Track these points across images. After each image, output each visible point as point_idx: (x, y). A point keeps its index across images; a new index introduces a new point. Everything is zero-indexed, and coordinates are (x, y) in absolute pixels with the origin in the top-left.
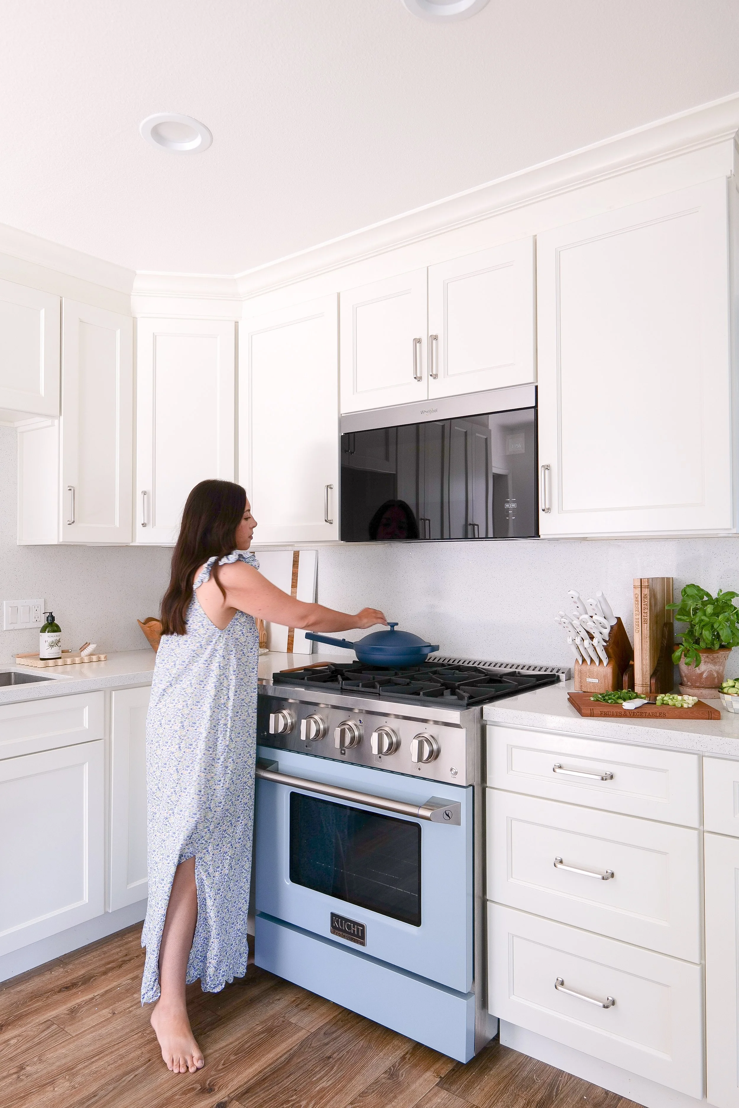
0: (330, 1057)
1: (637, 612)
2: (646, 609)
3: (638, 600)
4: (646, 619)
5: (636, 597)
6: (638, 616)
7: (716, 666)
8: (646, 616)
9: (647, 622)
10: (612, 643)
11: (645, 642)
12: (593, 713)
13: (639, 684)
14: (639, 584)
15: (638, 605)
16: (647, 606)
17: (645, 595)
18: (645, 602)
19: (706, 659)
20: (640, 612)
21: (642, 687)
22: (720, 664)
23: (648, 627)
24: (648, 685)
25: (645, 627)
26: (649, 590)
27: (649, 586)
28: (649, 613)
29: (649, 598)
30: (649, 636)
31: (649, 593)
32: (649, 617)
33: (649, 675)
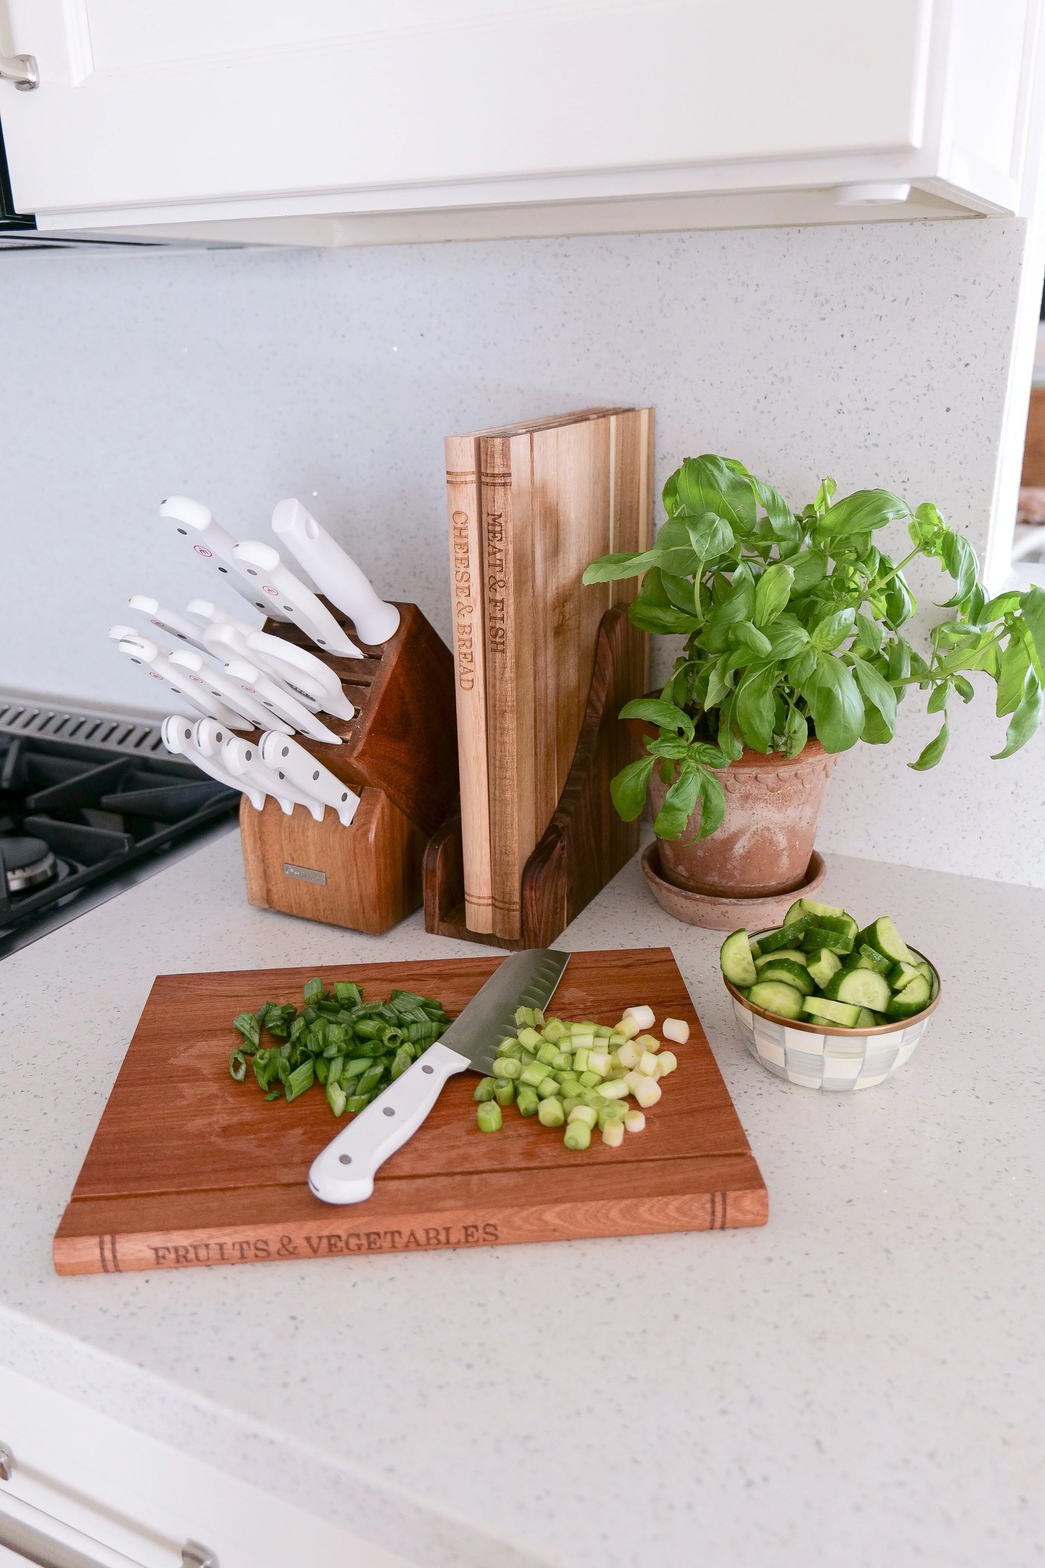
1: (463, 599)
2: (501, 584)
3: (466, 544)
4: (500, 633)
5: (459, 525)
6: (466, 614)
7: (789, 809)
8: (499, 615)
9: (503, 643)
10: (371, 731)
11: (498, 731)
12: (114, 1257)
13: (479, 898)
14: (467, 463)
15: (468, 566)
16: (501, 571)
17: (494, 520)
18: (495, 553)
19: (749, 787)
20: (475, 600)
21: (491, 907)
22: (802, 801)
23: (509, 665)
24: (514, 903)
25: (497, 665)
26: (509, 496)
27: (510, 475)
28: (511, 601)
29: (511, 533)
30: (515, 704)
31: (510, 509)
32: (513, 622)
33: (517, 863)
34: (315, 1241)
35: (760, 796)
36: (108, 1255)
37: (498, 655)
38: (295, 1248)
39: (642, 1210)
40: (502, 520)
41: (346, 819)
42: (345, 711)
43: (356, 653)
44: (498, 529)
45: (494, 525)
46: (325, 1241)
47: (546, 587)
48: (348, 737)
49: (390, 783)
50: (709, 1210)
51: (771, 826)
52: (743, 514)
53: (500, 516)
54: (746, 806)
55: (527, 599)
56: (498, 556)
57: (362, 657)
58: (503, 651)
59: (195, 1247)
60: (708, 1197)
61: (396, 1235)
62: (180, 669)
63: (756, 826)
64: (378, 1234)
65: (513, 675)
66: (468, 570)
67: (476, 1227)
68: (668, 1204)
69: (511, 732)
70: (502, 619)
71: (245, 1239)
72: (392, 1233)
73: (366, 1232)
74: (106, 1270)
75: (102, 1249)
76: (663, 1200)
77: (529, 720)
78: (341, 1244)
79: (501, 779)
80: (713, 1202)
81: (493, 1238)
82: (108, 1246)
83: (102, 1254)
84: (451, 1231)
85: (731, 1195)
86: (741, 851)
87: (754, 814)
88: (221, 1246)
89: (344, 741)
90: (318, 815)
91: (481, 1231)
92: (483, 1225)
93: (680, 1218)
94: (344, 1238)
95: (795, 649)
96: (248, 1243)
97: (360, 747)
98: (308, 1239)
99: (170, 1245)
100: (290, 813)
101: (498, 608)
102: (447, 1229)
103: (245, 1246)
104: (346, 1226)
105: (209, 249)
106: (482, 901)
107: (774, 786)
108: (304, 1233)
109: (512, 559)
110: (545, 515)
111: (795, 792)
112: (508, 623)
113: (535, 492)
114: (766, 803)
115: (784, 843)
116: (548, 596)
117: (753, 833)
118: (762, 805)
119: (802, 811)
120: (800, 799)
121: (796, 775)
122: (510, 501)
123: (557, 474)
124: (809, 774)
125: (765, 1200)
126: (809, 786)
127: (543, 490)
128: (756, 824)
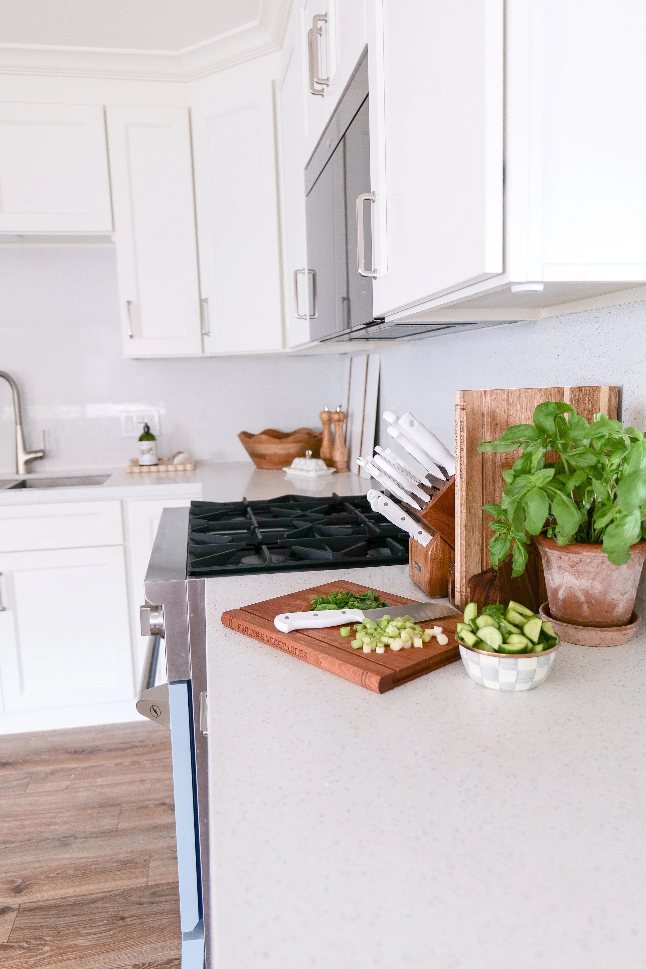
2: (462, 450)
3: (457, 433)
4: (462, 470)
5: (456, 426)
7: (582, 580)
8: (461, 462)
9: (462, 475)
10: (431, 508)
11: (461, 513)
13: (457, 588)
15: (457, 442)
16: (462, 445)
19: (560, 562)
20: (458, 456)
22: (591, 577)
23: (463, 484)
24: (463, 592)
25: (461, 483)
26: (465, 414)
27: (465, 405)
28: (465, 457)
29: (465, 429)
30: (465, 501)
31: (465, 419)
32: (465, 466)
33: (465, 574)
34: (268, 637)
35: (565, 568)
36: (230, 620)
38: (264, 638)
39: (343, 667)
40: (463, 424)
41: (424, 544)
42: (426, 498)
43: (443, 478)
44: (462, 427)
46: (271, 638)
47: (495, 456)
50: (361, 676)
51: (574, 587)
53: (462, 422)
54: (560, 572)
55: (478, 459)
56: (461, 438)
57: (445, 480)
58: (462, 478)
59: (246, 627)
60: (363, 671)
61: (285, 644)
63: (566, 585)
64: (281, 642)
65: (465, 489)
66: (457, 444)
68: (350, 668)
69: (464, 514)
70: (462, 464)
73: (279, 640)
74: (230, 628)
76: (354, 666)
77: (477, 511)
78: (273, 641)
80: (363, 673)
81: (306, 658)
84: (297, 650)
85: (369, 674)
86: (562, 597)
87: (564, 577)
88: (250, 630)
89: (423, 509)
91: (303, 653)
92: (304, 651)
93: (353, 675)
95: (522, 483)
96: (255, 631)
97: (427, 511)
99: (241, 624)
104: (275, 636)
105: (509, 323)
106: (457, 590)
107: (571, 564)
108: (267, 633)
109: (465, 440)
110: (496, 425)
111: (584, 571)
112: (464, 466)
113: (487, 414)
114: (569, 573)
115: (583, 599)
116: (497, 460)
117: (566, 588)
118: (567, 573)
119: (592, 583)
120: (589, 576)
121: (581, 561)
122: (465, 416)
123: (508, 410)
124: (590, 563)
125: (378, 681)
126: (593, 570)
127: (494, 414)
128: (566, 583)
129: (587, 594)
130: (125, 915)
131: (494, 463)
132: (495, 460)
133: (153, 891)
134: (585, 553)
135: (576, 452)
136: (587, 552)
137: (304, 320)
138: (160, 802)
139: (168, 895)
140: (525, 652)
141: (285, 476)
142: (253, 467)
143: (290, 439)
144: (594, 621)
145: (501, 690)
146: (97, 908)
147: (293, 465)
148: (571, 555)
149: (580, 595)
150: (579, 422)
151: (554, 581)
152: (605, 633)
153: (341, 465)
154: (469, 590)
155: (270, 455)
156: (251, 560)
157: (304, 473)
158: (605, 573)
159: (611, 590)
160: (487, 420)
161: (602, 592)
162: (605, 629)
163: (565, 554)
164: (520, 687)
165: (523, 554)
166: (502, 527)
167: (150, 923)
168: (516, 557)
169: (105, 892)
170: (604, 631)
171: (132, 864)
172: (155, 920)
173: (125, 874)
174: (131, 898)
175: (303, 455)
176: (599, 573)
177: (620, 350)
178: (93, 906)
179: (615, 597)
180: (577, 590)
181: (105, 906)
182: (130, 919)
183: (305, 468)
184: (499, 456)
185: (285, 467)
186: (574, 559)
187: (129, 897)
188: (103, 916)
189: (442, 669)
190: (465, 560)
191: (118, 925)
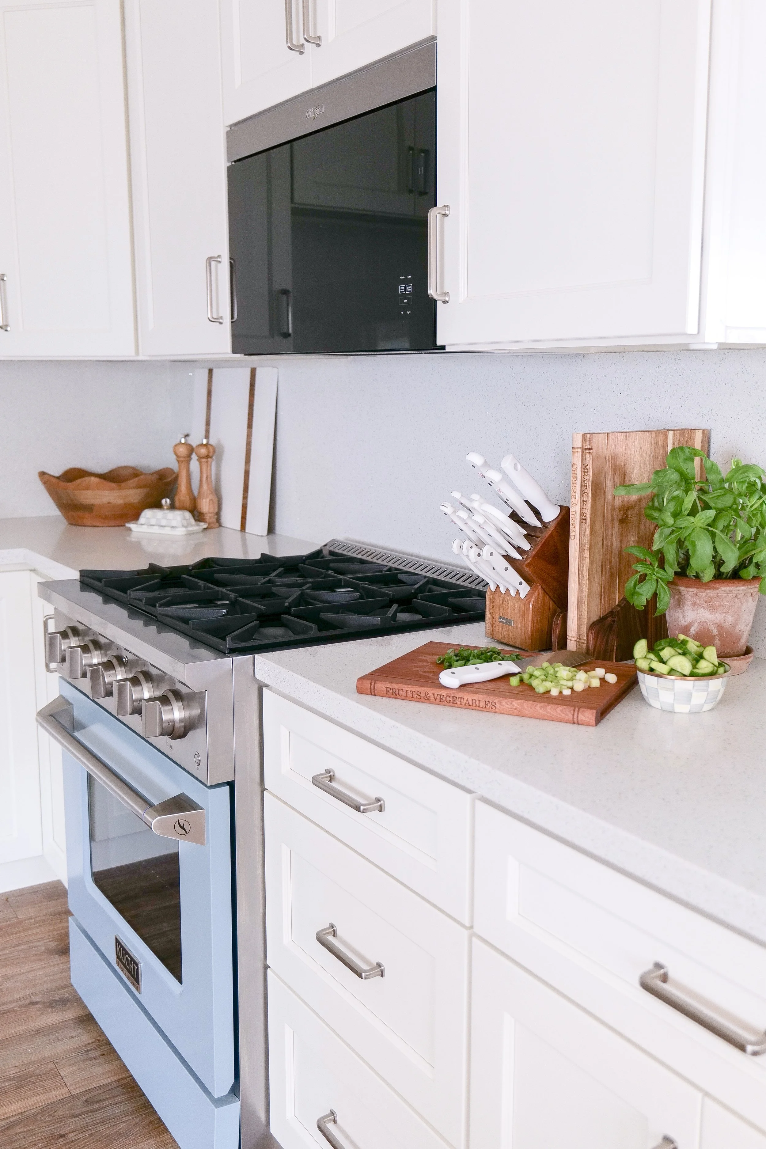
0: (62, 1136)
1: (573, 500)
2: (586, 494)
3: (576, 477)
4: (585, 515)
5: (574, 469)
6: (574, 507)
7: (717, 614)
8: (585, 507)
9: (585, 519)
10: (535, 556)
11: (582, 558)
12: (374, 688)
13: (571, 637)
14: (579, 444)
15: (576, 486)
16: (586, 488)
17: (585, 467)
18: (584, 481)
19: (695, 599)
20: (578, 501)
21: (576, 642)
22: (724, 611)
23: (587, 529)
24: (584, 640)
25: (583, 528)
26: (591, 457)
27: (592, 449)
28: (590, 501)
29: (591, 473)
30: (589, 546)
31: (591, 463)
32: (590, 510)
33: (586, 621)
34: (436, 695)
35: (700, 604)
36: (372, 686)
37: (583, 524)
38: (429, 697)
39: (548, 707)
40: (588, 467)
41: (522, 595)
42: (526, 546)
43: (539, 524)
44: (586, 471)
45: (585, 469)
46: (439, 696)
47: (614, 500)
48: (525, 557)
49: (544, 582)
50: (572, 713)
51: (708, 622)
52: (689, 471)
53: (587, 465)
54: (694, 609)
55: (599, 503)
56: (586, 482)
57: (541, 527)
58: (585, 523)
59: (398, 689)
60: (573, 708)
61: (462, 699)
62: (459, 517)
63: (700, 620)
64: (456, 697)
65: (589, 533)
66: (576, 488)
67: (489, 702)
68: (558, 709)
69: (586, 559)
70: (586, 509)
71: (414, 690)
72: (461, 698)
73: (453, 696)
74: (371, 694)
75: (371, 684)
76: (556, 706)
77: (598, 556)
78: (444, 699)
79: (582, 580)
80: (574, 710)
81: (495, 708)
82: (373, 684)
83: (371, 686)
84: (481, 702)
85: (582, 709)
86: (694, 632)
87: (698, 613)
88: (407, 691)
89: (523, 558)
90: (513, 593)
91: (490, 703)
92: (491, 702)
93: (562, 714)
94: (445, 696)
95: (684, 524)
96: (415, 692)
97: (528, 561)
98: (434, 694)
99: (391, 687)
100: (504, 593)
101: (584, 504)
102: (479, 701)
103: (414, 693)
104: (446, 693)
106: (572, 639)
107: (707, 600)
108: (433, 692)
109: (591, 484)
110: (615, 469)
111: (719, 605)
112: (588, 510)
113: (608, 458)
114: (704, 608)
115: (715, 632)
116: (615, 504)
117: (699, 623)
118: (702, 609)
119: (725, 616)
120: (723, 610)
121: (717, 596)
122: (591, 460)
123: (625, 452)
124: (725, 597)
125: (595, 714)
126: (727, 604)
127: (614, 458)
128: (700, 619)
129: (720, 627)
130: (63, 1131)
131: (613, 507)
132: (614, 504)
133: (84, 1098)
134: (723, 589)
135: (716, 495)
136: (725, 587)
137: (218, 323)
138: (27, 1002)
139: (107, 1099)
140: (712, 674)
141: (129, 535)
142: (63, 523)
143: (132, 482)
144: (724, 652)
145: (690, 713)
146: (17, 1134)
147: (142, 519)
148: (708, 591)
149: (714, 629)
150: (712, 467)
151: (686, 618)
152: (735, 662)
153: (210, 518)
154: (591, 636)
155: (101, 506)
156: (274, 632)
157: (167, 531)
158: (736, 606)
159: (739, 622)
160: (608, 464)
161: (732, 624)
162: (735, 658)
163: (703, 590)
164: (707, 707)
165: (668, 592)
166: (647, 568)
167: (103, 1132)
168: (662, 596)
169: (17, 1114)
170: (734, 660)
171: (34, 1078)
172: (109, 1127)
173: (30, 1090)
174: (59, 1113)
175: (158, 505)
176: (732, 606)
177: (707, 394)
178: (10, 1132)
179: (742, 629)
180: (711, 624)
181: (27, 1129)
182: (73, 1134)
183: (164, 522)
184: (617, 500)
185: (129, 521)
186: (712, 594)
187: (54, 1112)
188: (32, 1140)
189: (619, 705)
190: (586, 606)
191: (61, 1143)
